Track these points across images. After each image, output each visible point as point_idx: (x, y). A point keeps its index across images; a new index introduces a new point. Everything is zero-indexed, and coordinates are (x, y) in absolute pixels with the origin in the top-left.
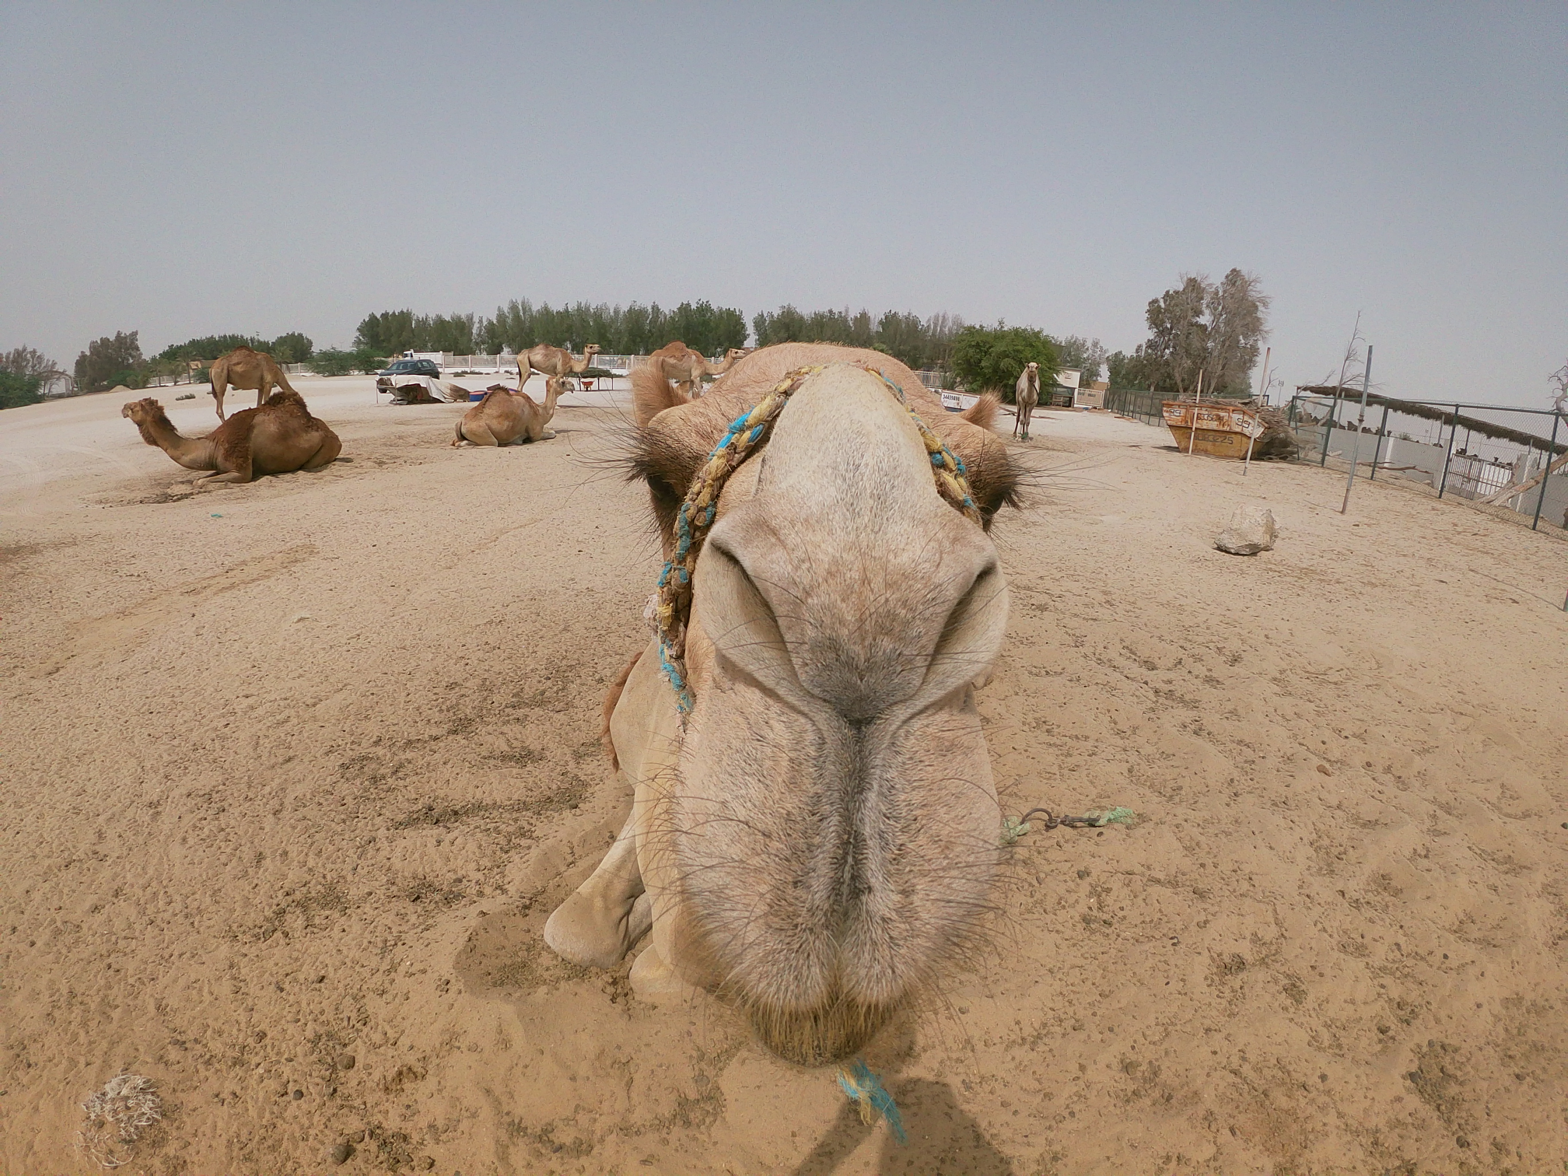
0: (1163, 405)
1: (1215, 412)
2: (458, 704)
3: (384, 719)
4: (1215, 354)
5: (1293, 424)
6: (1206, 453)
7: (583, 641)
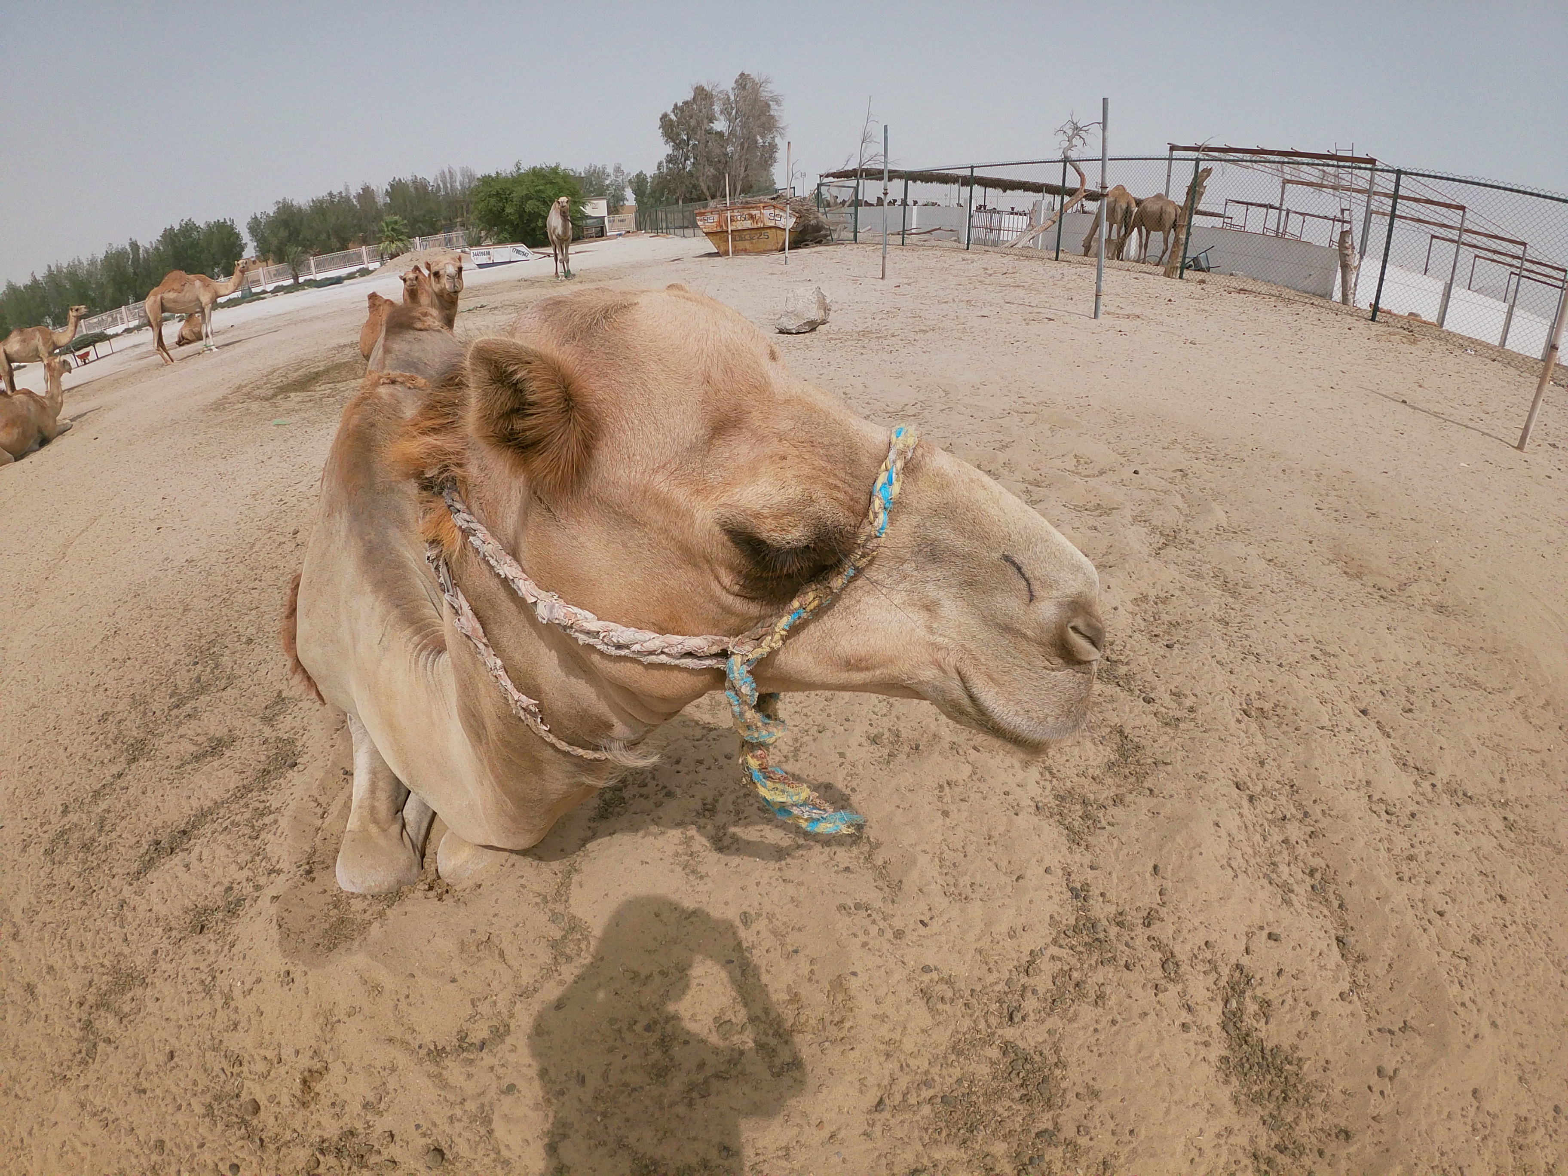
0: (697, 215)
1: (746, 212)
2: (120, 733)
3: (57, 784)
4: (736, 157)
5: (822, 210)
6: (746, 251)
7: (210, 613)
